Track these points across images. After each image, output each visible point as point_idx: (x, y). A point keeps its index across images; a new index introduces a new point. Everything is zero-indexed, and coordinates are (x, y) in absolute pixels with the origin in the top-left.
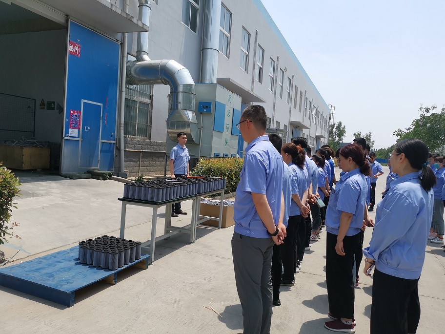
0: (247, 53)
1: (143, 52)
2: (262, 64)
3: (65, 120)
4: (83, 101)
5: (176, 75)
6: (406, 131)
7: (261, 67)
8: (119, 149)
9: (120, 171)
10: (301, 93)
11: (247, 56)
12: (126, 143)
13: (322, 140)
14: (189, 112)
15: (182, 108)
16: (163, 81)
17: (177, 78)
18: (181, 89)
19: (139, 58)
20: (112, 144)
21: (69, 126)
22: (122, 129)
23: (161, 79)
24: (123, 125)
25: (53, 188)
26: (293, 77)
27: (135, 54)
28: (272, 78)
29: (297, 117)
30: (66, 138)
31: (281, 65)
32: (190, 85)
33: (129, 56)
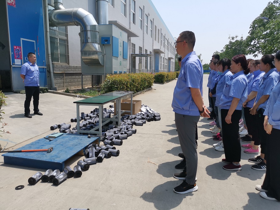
0: (125, 4)
1: (59, 3)
2: (135, 11)
3: (11, 53)
4: (22, 39)
5: (85, 19)
6: (220, 52)
7: (134, 13)
8: (49, 72)
9: (52, 87)
10: (159, 30)
11: (125, 6)
12: (53, 67)
13: (172, 60)
14: (96, 44)
15: (91, 42)
16: (76, 23)
17: (85, 21)
18: (89, 28)
19: (57, 8)
20: (45, 69)
21: (14, 58)
22: (50, 58)
23: (74, 22)
24: (50, 55)
25: (12, 101)
26: (153, 19)
27: (53, 5)
28: (141, 21)
29: (157, 46)
30: (13, 66)
31: (146, 12)
32: (95, 26)
33: (49, 6)
